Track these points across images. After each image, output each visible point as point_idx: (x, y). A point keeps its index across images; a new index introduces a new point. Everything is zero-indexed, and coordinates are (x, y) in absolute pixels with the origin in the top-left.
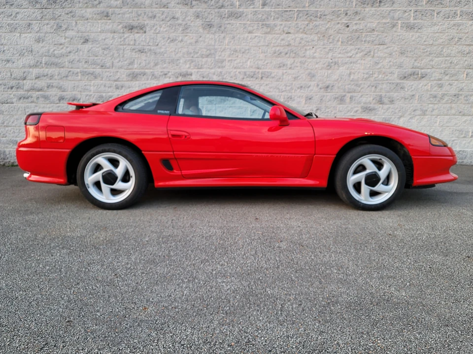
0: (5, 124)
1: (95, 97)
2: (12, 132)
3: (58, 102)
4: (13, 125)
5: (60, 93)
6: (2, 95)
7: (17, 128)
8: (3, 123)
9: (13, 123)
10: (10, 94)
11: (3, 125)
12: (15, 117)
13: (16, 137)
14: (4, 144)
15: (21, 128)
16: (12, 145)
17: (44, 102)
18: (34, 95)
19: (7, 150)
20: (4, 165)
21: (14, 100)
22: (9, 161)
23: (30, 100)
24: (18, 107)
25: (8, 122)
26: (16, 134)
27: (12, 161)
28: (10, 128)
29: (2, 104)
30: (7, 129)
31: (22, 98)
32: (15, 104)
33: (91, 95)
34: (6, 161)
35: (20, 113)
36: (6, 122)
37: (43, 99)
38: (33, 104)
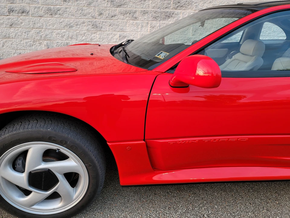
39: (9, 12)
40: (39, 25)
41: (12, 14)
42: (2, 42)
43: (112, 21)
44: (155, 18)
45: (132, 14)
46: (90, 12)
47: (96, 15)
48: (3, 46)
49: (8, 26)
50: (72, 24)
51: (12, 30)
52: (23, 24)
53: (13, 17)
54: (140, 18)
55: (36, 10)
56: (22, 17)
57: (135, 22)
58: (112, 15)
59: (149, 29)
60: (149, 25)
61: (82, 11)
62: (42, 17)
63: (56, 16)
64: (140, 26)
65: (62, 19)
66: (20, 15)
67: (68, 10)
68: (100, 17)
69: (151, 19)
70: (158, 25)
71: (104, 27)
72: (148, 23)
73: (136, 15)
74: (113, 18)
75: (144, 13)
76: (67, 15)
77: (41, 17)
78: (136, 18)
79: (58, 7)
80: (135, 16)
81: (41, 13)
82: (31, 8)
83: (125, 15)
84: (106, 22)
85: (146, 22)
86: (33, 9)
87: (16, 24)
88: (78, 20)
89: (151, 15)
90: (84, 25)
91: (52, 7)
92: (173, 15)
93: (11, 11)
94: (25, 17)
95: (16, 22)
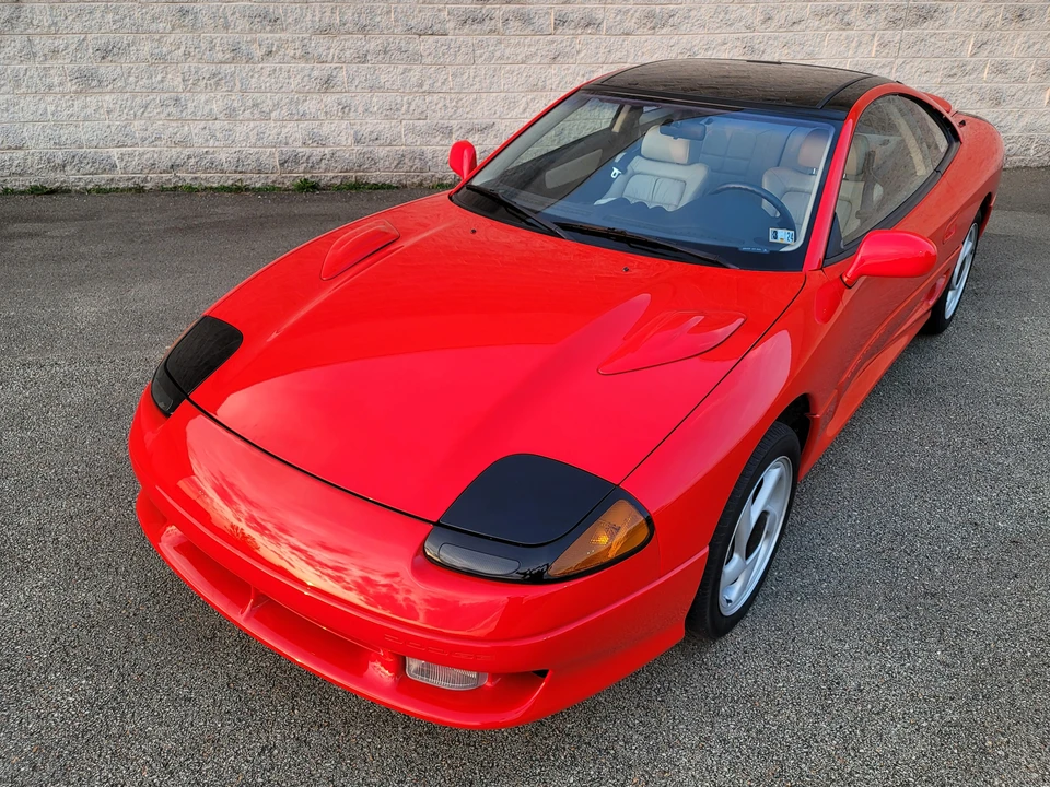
0: (426, 88)
1: (637, 15)
2: (440, 105)
3: (551, 29)
4: (445, 89)
5: (557, 8)
6: (420, 11)
7: (453, 96)
8: (421, 85)
9: (443, 83)
10: (439, 10)
11: (421, 90)
12: (450, 70)
13: (450, 118)
14: (421, 134)
15: (461, 96)
16: (439, 138)
17: (518, 32)
18: (498, 14)
19: (428, 150)
20: (421, 184)
21: (450, 25)
22: (433, 176)
23: (487, 25)
24: (458, 42)
25: (431, 81)
26: (450, 111)
27: (438, 176)
28: (436, 97)
29: (420, 35)
30: (428, 99)
31: (470, 21)
32: (450, 37)
33: (628, 10)
34: (424, 174)
35: (460, 58)
36: (428, 82)
37: (518, 24)
38: (494, 38)
39: (556, 26)
40: (619, 55)
41: (560, 29)
42: (524, 100)
43: (792, 33)
44: (894, 22)
45: (840, 16)
46: (744, 15)
47: (756, 22)
48: (525, 110)
49: (546, 61)
50: (696, 49)
51: (554, 70)
52: (582, 55)
53: (563, 38)
54: (858, 24)
55: (619, 17)
56: (583, 37)
57: (845, 33)
58: (794, 20)
59: (875, 49)
60: (876, 39)
61: (726, 14)
62: (631, 34)
63: (664, 31)
64: (854, 44)
65: (676, 37)
66: (579, 31)
67: (693, 13)
68: (764, 27)
69: (882, 25)
70: (898, 38)
71: (768, 50)
72: (874, 36)
73: (851, 16)
74: (796, 27)
75: (870, 13)
76: (689, 25)
77: (627, 34)
78: (849, 24)
79: (672, 7)
80: (846, 20)
81: (630, 24)
82: (607, 15)
83: (824, 20)
84: (776, 39)
85: (871, 32)
86: (613, 16)
87: (566, 55)
88: (711, 37)
89: (884, 15)
90: (723, 48)
91: (658, 8)
92: (936, 14)
93: (561, 22)
94: (591, 36)
95: (568, 49)
